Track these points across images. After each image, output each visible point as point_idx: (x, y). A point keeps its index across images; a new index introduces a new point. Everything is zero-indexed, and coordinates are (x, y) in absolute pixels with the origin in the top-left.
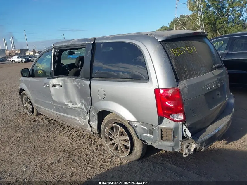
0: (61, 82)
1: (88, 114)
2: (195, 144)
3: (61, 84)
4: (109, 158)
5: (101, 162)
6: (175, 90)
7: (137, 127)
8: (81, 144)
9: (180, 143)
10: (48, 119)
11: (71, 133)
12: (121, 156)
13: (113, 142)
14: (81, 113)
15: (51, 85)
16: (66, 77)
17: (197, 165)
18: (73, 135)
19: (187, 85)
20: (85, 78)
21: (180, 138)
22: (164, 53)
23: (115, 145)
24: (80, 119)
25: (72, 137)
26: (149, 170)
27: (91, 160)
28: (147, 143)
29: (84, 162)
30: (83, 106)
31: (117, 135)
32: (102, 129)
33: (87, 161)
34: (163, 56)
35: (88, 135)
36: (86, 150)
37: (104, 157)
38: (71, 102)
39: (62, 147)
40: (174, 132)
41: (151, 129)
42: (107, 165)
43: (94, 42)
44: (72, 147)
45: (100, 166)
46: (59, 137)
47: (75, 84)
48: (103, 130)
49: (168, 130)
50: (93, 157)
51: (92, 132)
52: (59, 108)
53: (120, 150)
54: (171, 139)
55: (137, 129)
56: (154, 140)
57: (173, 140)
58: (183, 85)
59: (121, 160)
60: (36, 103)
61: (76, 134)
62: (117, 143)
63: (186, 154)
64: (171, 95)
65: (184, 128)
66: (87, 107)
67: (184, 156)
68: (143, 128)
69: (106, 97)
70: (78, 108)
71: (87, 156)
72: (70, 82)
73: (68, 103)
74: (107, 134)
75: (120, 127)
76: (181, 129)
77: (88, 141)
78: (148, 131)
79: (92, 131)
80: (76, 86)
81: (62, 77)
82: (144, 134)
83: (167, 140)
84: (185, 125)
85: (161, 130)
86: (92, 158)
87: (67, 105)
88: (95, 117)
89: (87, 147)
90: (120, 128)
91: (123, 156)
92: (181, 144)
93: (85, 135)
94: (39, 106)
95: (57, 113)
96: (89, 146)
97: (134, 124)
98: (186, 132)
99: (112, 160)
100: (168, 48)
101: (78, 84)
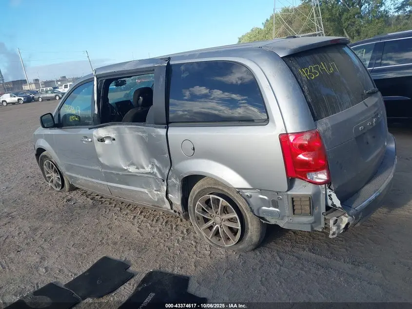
0: (114, 133)
1: (165, 181)
2: (347, 217)
3: (113, 136)
4: (206, 250)
5: (195, 256)
6: (313, 134)
7: (251, 197)
8: (156, 231)
9: (323, 217)
10: (90, 195)
11: (135, 215)
12: (226, 246)
13: (210, 223)
14: (151, 180)
15: (95, 139)
16: (121, 124)
17: (347, 250)
18: (139, 219)
19: (329, 125)
20: (157, 123)
21: (323, 209)
22: (290, 75)
23: (214, 229)
24: (150, 192)
25: (138, 222)
26: (274, 263)
27: (177, 255)
28: (268, 222)
29: (168, 259)
30: (155, 170)
31: (216, 213)
32: (190, 204)
33: (172, 257)
34: (290, 81)
35: (164, 217)
36: (166, 239)
37: (199, 250)
38: (132, 164)
39: (126, 238)
40: (313, 200)
41: (276, 199)
42: (206, 261)
43: (168, 63)
44: (141, 237)
45: (195, 263)
46: (117, 223)
47: (139, 135)
48: (192, 205)
49: (303, 199)
50: (180, 250)
51: (173, 211)
52: (112, 176)
53: (223, 236)
54: (309, 212)
55: (251, 200)
56: (281, 216)
57: (311, 214)
58: (324, 125)
59: (226, 251)
60: (68, 170)
61: (143, 217)
62: (217, 226)
63: (334, 234)
64: (307, 142)
65: (328, 193)
66: (163, 171)
67: (331, 236)
68: (260, 198)
69: (195, 153)
70: (146, 173)
71: (169, 249)
72: (129, 133)
73: (129, 166)
74: (199, 211)
75: (221, 199)
76: (325, 196)
77: (166, 226)
78: (271, 203)
79: (172, 209)
80: (142, 138)
81: (115, 124)
82: (264, 208)
83: (301, 214)
84: (329, 188)
85: (293, 198)
86: (178, 252)
87: (127, 170)
88: (177, 186)
89: (167, 235)
90: (222, 201)
91: (229, 246)
92: (325, 218)
93: (158, 217)
94: (74, 175)
95: (109, 184)
96: (169, 234)
97: (247, 194)
98: (331, 199)
99: (211, 252)
100: (296, 68)
101: (144, 135)
